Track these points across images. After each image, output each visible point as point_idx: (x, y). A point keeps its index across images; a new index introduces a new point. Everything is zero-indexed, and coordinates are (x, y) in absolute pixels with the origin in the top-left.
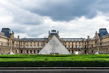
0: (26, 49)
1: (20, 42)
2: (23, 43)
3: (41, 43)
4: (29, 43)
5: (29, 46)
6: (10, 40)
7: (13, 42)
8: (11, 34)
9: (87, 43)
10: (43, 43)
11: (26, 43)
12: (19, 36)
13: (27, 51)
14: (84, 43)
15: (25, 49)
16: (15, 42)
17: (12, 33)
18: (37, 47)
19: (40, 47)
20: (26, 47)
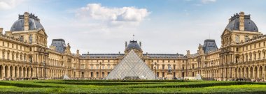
0: (90, 70)
1: (80, 60)
2: (84, 61)
3: (113, 61)
4: (94, 61)
5: (95, 66)
6: (64, 57)
7: (70, 61)
8: (65, 48)
9: (185, 61)
10: (116, 61)
11: (90, 61)
12: (78, 51)
13: (92, 73)
14: (182, 61)
15: (88, 70)
16: (73, 60)
17: (67, 46)
18: (106, 67)
19: (112, 67)
20: (90, 67)
